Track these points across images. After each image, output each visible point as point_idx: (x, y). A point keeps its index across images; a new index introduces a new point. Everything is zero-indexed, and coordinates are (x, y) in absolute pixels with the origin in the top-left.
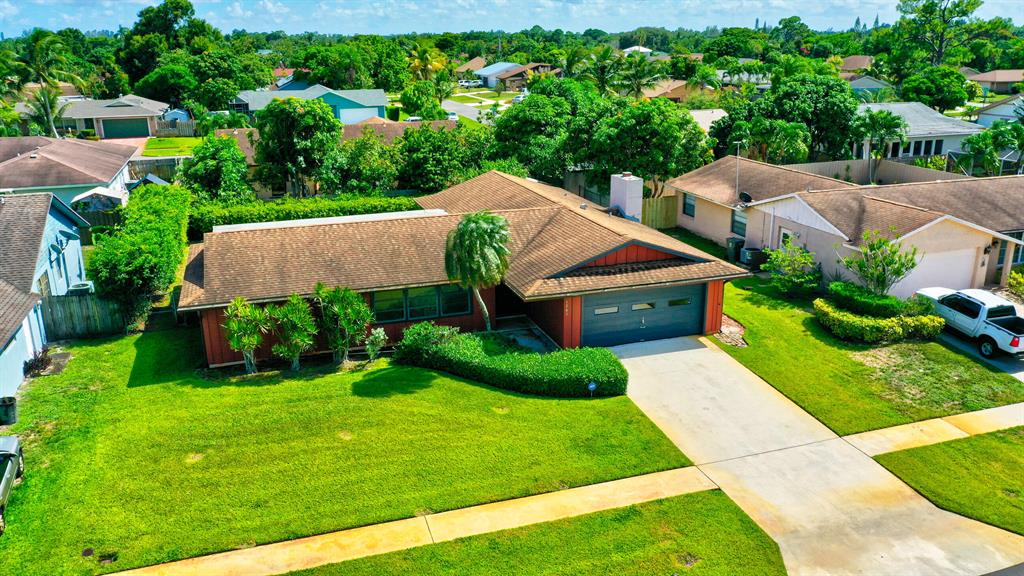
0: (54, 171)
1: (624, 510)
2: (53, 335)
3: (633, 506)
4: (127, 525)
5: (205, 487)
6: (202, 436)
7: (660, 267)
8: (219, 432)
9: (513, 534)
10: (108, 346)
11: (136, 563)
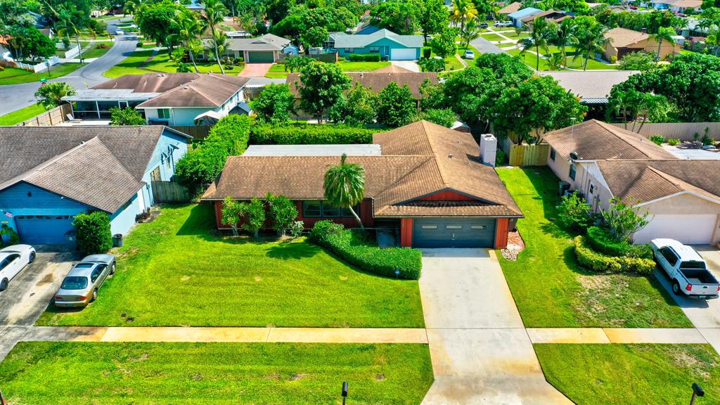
0: (194, 98)
1: (367, 345)
2: (157, 201)
3: (374, 344)
4: (143, 306)
5: (183, 293)
6: (194, 268)
7: (465, 205)
8: (202, 266)
9: (304, 346)
10: (179, 209)
11: (140, 324)
